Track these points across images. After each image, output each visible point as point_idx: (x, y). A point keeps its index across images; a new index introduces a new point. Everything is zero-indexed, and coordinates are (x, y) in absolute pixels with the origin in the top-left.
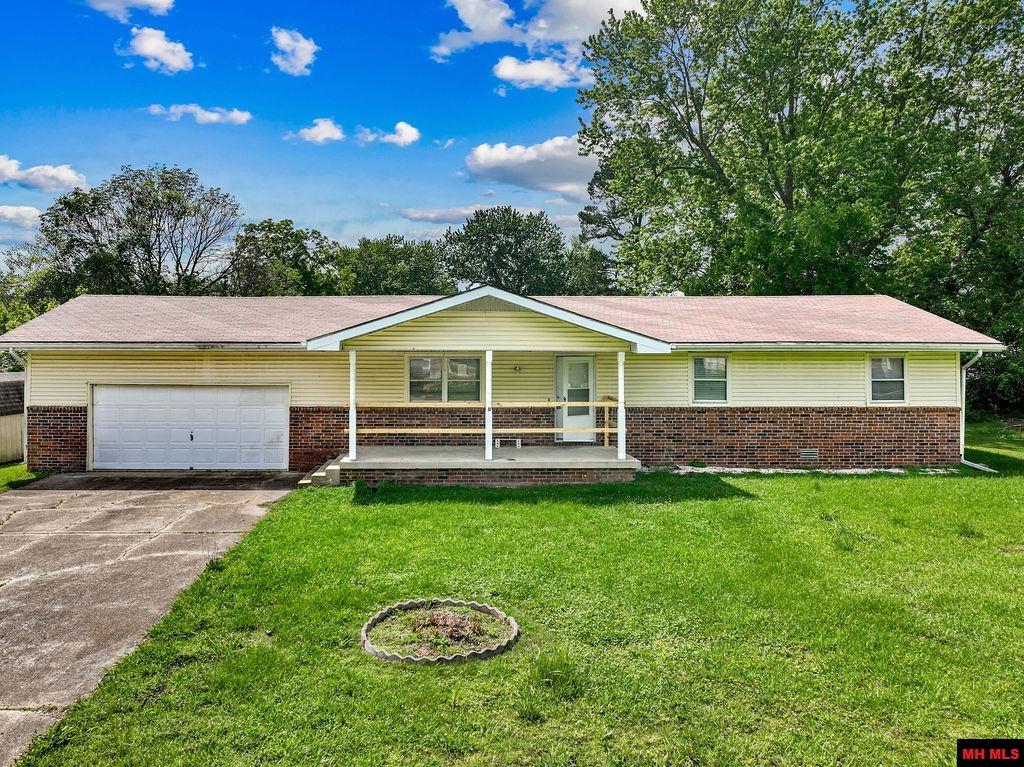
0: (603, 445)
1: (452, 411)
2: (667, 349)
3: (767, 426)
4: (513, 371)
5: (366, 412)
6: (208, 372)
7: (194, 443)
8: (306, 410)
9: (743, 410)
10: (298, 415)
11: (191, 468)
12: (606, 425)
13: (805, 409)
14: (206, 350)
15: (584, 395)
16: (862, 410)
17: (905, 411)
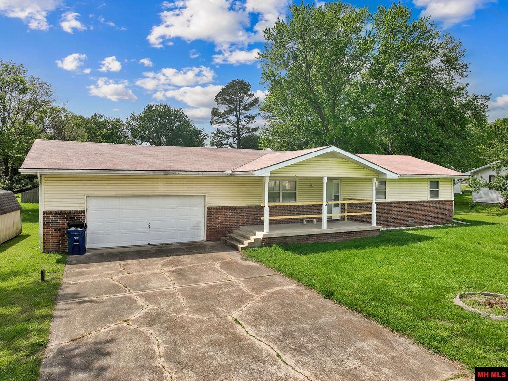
0: (344, 220)
1: (284, 207)
2: (397, 177)
3: (399, 209)
4: (309, 187)
5: (245, 209)
6: (161, 188)
7: (151, 229)
8: (216, 208)
9: (392, 203)
10: (211, 211)
11: (149, 244)
12: (346, 211)
13: (411, 202)
14: (169, 175)
15: (337, 198)
16: (427, 202)
17: (439, 201)
